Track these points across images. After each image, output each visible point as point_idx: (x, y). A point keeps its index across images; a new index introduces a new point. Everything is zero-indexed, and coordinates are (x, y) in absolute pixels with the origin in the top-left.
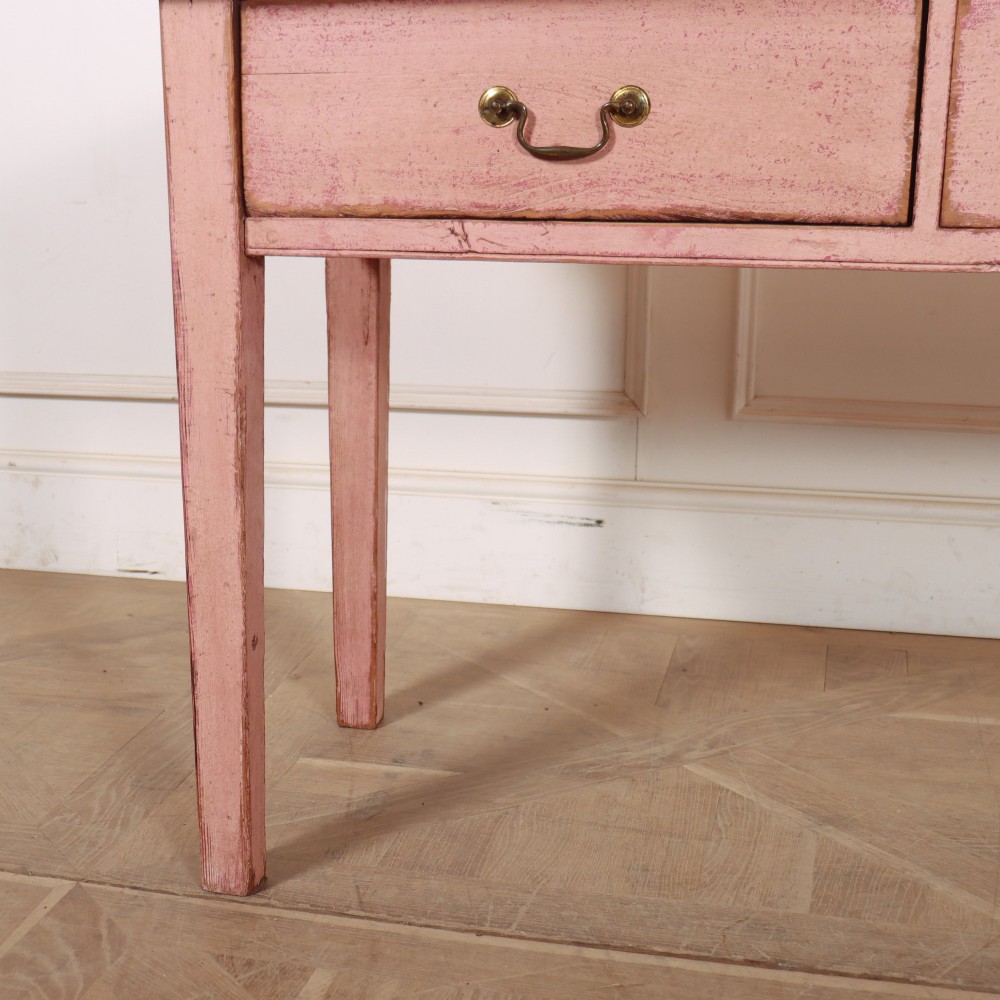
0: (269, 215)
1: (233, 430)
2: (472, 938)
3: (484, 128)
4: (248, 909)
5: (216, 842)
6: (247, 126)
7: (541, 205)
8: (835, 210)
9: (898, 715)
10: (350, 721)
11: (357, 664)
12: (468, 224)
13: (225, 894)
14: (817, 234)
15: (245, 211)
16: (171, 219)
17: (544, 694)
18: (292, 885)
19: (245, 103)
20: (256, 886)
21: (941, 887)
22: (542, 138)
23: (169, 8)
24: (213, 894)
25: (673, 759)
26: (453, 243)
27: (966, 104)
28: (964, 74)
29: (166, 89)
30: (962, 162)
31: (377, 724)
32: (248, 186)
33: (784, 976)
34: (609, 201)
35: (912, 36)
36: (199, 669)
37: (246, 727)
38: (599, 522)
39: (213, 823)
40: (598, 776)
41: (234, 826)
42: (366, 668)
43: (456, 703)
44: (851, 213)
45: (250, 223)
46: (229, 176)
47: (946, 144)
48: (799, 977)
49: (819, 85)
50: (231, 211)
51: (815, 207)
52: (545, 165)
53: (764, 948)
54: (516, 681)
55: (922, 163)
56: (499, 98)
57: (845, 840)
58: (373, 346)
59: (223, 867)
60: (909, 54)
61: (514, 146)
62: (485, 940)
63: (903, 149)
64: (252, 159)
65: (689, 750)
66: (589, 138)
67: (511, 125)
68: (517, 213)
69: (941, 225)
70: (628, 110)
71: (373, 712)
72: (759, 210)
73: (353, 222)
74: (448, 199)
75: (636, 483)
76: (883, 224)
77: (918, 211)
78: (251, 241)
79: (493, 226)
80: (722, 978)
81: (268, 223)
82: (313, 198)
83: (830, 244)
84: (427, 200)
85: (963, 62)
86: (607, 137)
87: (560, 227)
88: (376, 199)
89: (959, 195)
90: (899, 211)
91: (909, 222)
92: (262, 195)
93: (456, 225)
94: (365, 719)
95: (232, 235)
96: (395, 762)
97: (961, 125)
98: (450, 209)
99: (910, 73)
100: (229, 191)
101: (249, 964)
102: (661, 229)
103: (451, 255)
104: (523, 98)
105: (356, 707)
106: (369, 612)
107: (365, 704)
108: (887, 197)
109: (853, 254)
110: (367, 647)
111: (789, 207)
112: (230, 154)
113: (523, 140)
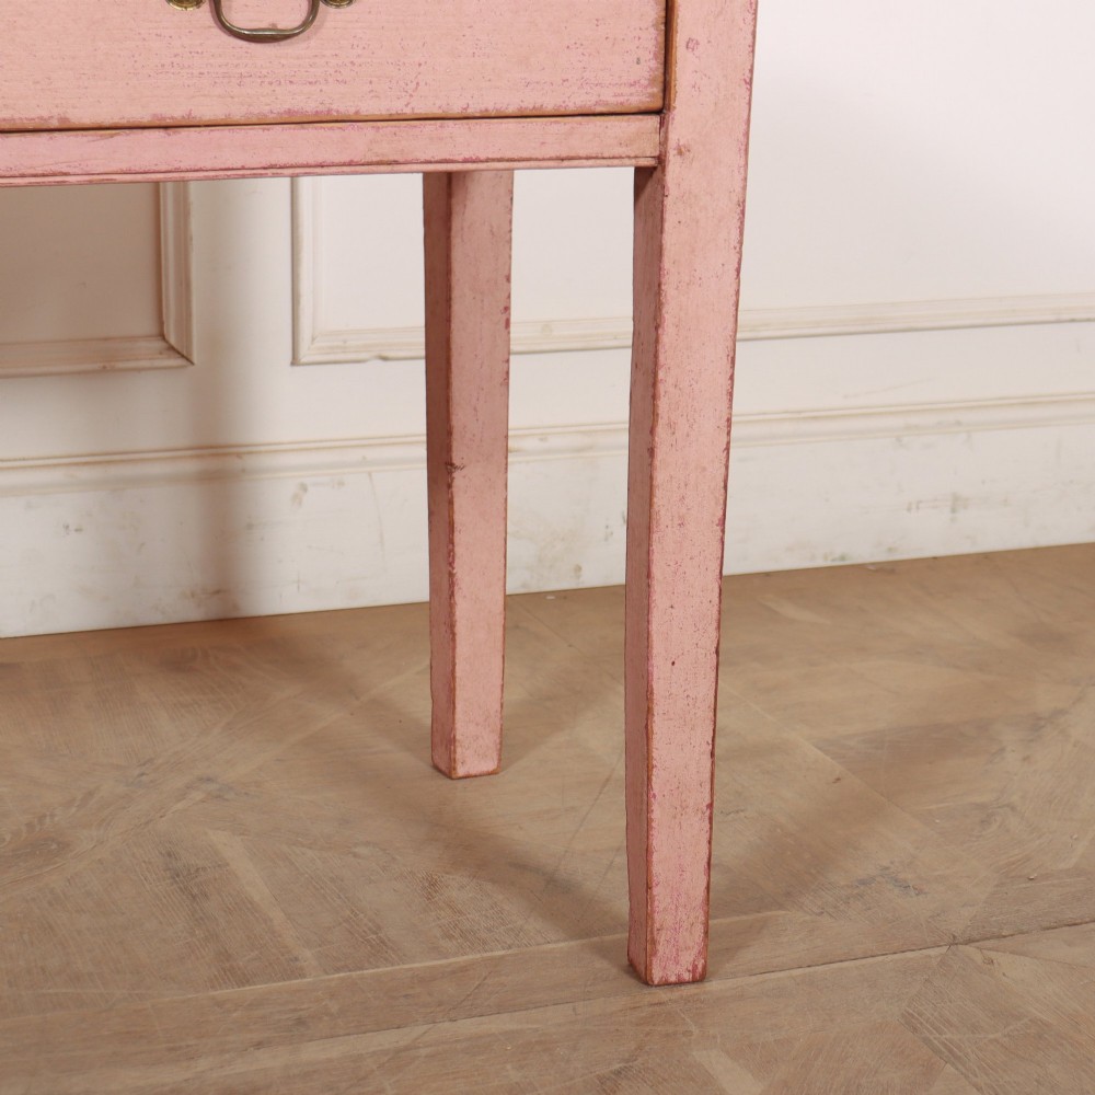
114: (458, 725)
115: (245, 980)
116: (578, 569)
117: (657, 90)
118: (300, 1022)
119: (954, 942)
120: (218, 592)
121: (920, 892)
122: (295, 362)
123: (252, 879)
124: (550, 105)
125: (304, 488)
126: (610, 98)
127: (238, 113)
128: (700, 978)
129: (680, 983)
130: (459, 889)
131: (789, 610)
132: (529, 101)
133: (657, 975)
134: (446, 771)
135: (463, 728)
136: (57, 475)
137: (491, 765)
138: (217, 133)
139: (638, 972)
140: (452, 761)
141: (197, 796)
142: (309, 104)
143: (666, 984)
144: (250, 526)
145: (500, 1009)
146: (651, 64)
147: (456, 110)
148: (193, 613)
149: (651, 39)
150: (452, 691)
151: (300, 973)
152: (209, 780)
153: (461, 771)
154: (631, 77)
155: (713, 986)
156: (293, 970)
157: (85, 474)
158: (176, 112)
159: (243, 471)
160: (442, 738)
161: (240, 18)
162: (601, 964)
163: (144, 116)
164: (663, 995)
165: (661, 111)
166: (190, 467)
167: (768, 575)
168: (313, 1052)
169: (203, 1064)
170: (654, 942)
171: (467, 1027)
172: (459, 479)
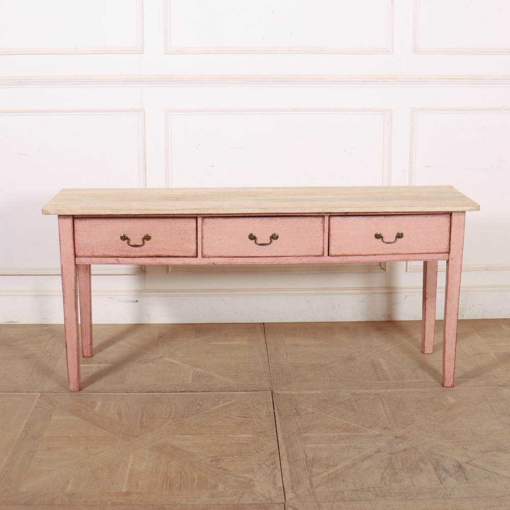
0: (80, 257)
1: (74, 298)
2: (126, 394)
3: (121, 241)
4: (79, 393)
5: (72, 381)
6: (76, 241)
7: (132, 255)
8: (184, 255)
9: (211, 343)
10: (86, 356)
11: (87, 342)
12: (119, 258)
13: (74, 391)
14: (181, 259)
15: (75, 257)
16: (61, 258)
17: (129, 346)
18: (87, 389)
19: (75, 237)
20: (80, 390)
21: (217, 376)
22: (132, 243)
23: (60, 219)
24: (71, 392)
25: (161, 357)
26: (116, 262)
27: (205, 237)
28: (204, 232)
29: (60, 234)
30: (205, 246)
31: (92, 356)
32: (76, 252)
33: (187, 393)
34: (144, 254)
35: (195, 226)
36: (68, 345)
37: (78, 356)
38: (137, 301)
39: (71, 377)
40: (145, 362)
41: (76, 377)
42: (89, 343)
43: (110, 349)
44: (187, 255)
45: (76, 258)
46: (73, 250)
47: (202, 244)
48: (190, 393)
49: (180, 234)
50: (73, 256)
51: (181, 254)
52: (133, 248)
53: (183, 389)
54: (122, 343)
55: (198, 247)
56: (124, 236)
57: (198, 369)
58: (88, 270)
59: (73, 386)
60: (195, 229)
61: (127, 244)
62: (129, 394)
63: (195, 244)
64: (76, 247)
65: (165, 355)
66: (141, 243)
67: (126, 241)
68: (128, 256)
69: (202, 257)
70: (147, 238)
71: (91, 353)
72: (171, 255)
73: (97, 258)
74: (115, 254)
75: (146, 291)
76: (193, 257)
77: (198, 255)
78: (77, 262)
79: (123, 258)
80: (175, 395)
81: (80, 258)
82: (89, 254)
83: (184, 261)
84: (111, 254)
85: (204, 231)
86: (144, 243)
87: (136, 258)
88: (101, 254)
89: (204, 252)
90: (195, 255)
91: (197, 256)
92: (79, 253)
93: (117, 259)
94: (90, 355)
95: (73, 261)
96: (99, 364)
97: (204, 241)
98: (116, 256)
99: (195, 232)
100: (73, 253)
101: (84, 402)
102: (154, 259)
103: (116, 264)
104: (129, 236)
105: (87, 352)
106: (89, 330)
107: (89, 351)
108: (193, 253)
109: (188, 262)
110: (89, 338)
111: (176, 255)
112: (73, 246)
113: (128, 243)
114: (426, 344)
115: (381, 380)
116: (463, 315)
117: (448, 250)
118: (388, 387)
119: (498, 386)
120: (388, 316)
121: (497, 378)
122: (406, 271)
123: (385, 367)
124: (431, 252)
125: (407, 296)
126: (441, 251)
127: (385, 253)
128: (453, 387)
129: (449, 387)
130: (419, 371)
131: (505, 327)
132: (428, 251)
133: (445, 385)
134: (423, 352)
135: (426, 345)
136: (359, 291)
137: (431, 352)
138: (382, 256)
139: (443, 385)
140: (424, 351)
141: (378, 353)
142: (395, 252)
143: (447, 387)
144: (396, 303)
145: (419, 388)
146: (447, 246)
147: (417, 252)
148: (383, 319)
149: (447, 242)
150: (425, 338)
151: (390, 380)
152: (381, 350)
153: (426, 353)
154: (444, 248)
155: (454, 388)
156: (389, 380)
157: (364, 291)
158: (376, 253)
159: (395, 292)
160: (423, 346)
161: (386, 240)
162: (438, 384)
163: (371, 254)
164: (446, 388)
165: (449, 253)
166: (385, 291)
167: (505, 319)
168: (389, 390)
169: (372, 390)
170: (445, 380)
171: (413, 390)
172: (427, 301)
